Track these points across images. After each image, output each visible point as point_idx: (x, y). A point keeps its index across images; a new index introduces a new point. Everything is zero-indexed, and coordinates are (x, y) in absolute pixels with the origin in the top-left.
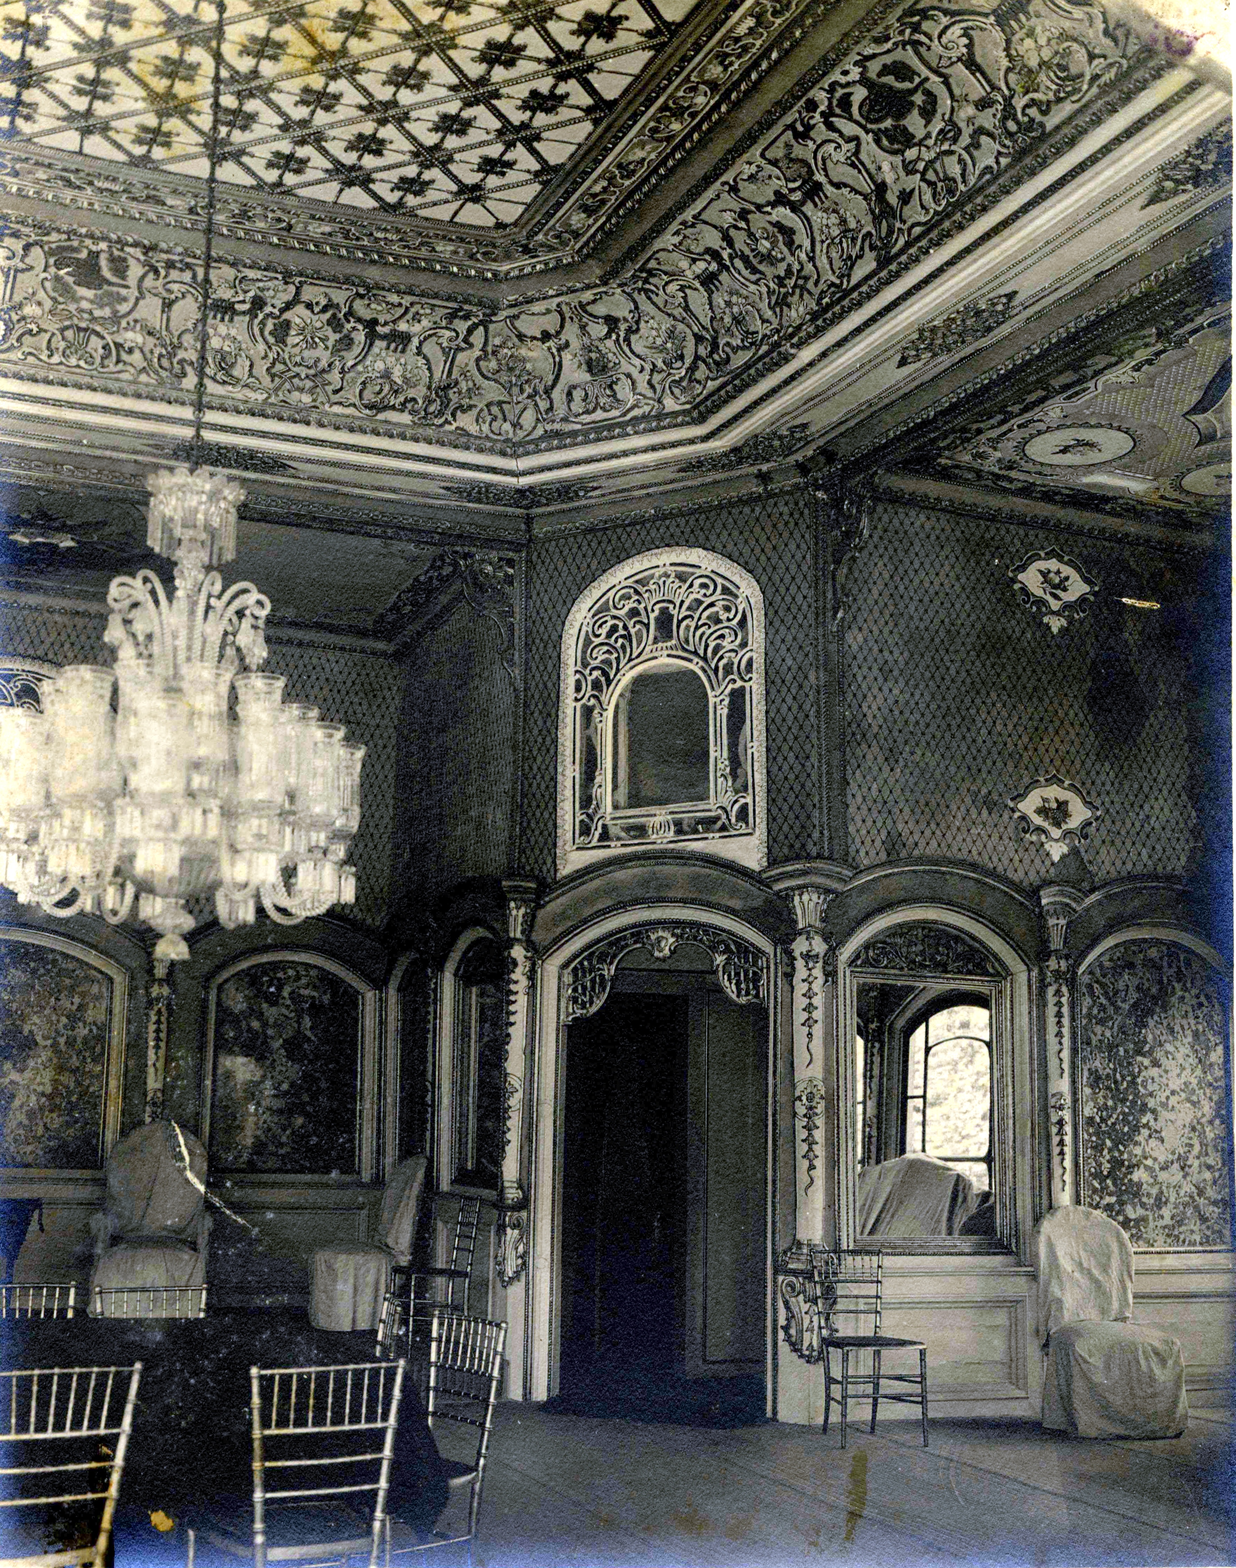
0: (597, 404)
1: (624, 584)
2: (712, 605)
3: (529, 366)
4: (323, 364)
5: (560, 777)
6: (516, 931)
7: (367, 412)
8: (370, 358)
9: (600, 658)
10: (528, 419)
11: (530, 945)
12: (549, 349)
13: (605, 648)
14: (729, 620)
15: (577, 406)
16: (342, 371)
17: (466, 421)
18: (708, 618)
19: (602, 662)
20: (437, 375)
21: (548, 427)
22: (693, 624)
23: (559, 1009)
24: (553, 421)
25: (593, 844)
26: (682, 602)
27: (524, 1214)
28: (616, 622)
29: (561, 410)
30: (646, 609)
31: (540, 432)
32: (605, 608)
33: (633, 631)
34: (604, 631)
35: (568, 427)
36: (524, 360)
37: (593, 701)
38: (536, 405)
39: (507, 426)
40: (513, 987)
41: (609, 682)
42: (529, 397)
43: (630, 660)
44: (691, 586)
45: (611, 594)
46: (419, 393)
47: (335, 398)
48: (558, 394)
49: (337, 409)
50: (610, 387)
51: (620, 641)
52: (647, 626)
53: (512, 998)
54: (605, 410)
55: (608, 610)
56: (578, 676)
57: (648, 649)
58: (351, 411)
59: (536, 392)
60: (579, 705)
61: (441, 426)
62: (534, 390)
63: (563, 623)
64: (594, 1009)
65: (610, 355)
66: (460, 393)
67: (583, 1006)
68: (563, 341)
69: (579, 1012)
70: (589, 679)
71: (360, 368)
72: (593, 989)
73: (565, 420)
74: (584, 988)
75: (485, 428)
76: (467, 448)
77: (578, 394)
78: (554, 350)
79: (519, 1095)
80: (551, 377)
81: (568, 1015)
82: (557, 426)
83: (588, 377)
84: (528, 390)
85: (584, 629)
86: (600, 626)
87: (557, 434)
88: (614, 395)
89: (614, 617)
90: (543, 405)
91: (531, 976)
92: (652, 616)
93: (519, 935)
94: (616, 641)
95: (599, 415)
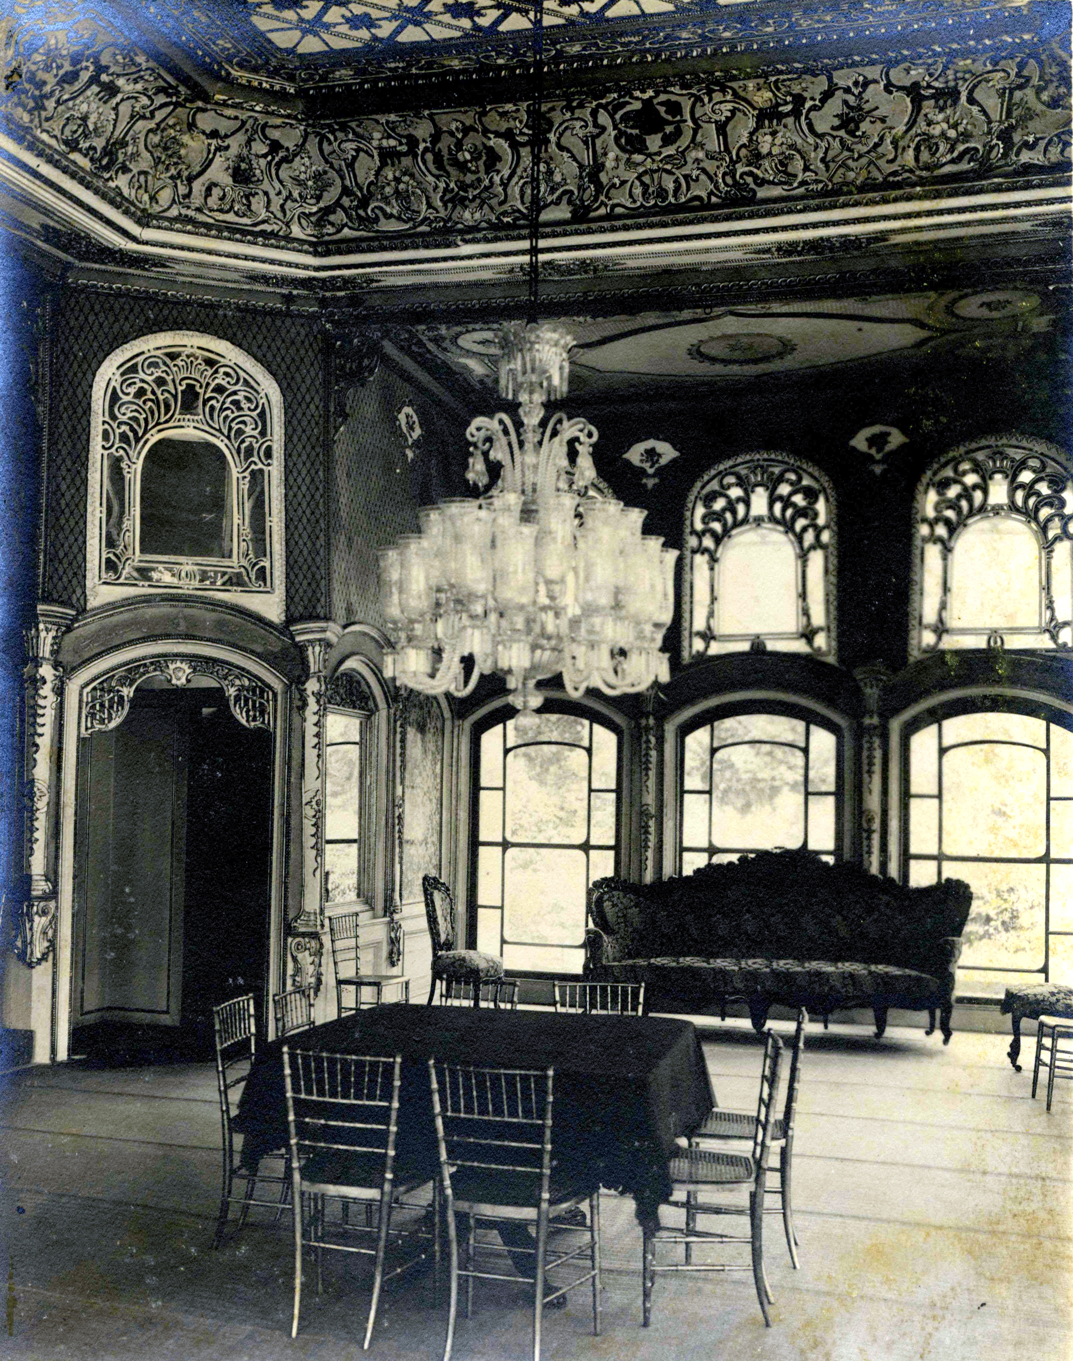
0: (232, 207)
1: (153, 353)
2: (235, 393)
3: (183, 152)
4: (47, 89)
5: (89, 515)
6: (45, 650)
7: (63, 147)
8: (81, 98)
9: (130, 415)
10: (165, 196)
11: (56, 665)
12: (210, 145)
13: (135, 407)
14: (249, 409)
15: (213, 202)
16: (58, 102)
17: (122, 182)
18: (232, 403)
19: (130, 418)
20: (116, 133)
21: (184, 211)
22: (218, 406)
23: (79, 723)
24: (188, 207)
25: (121, 581)
26: (208, 384)
27: (52, 904)
28: (145, 386)
29: (197, 200)
30: (173, 381)
31: (174, 212)
32: (133, 369)
33: (161, 398)
34: (132, 390)
35: (201, 218)
36: (182, 145)
37: (121, 452)
38: (176, 186)
39: (146, 197)
40: (41, 702)
41: (137, 440)
42: (172, 177)
43: (158, 424)
44: (216, 372)
45: (140, 359)
46: (99, 143)
47: (46, 125)
48: (198, 186)
49: (44, 137)
50: (247, 197)
51: (149, 404)
52: (175, 397)
53: (40, 712)
54: (237, 214)
55: (137, 372)
56: (106, 426)
57: (177, 416)
58: (53, 142)
59: (179, 175)
60: (106, 453)
61: (107, 180)
62: (179, 173)
63: (94, 375)
64: (113, 725)
65: (258, 172)
66: (126, 154)
67: (102, 721)
68: (225, 144)
69: (98, 727)
70: (117, 431)
71: (70, 104)
72: (111, 707)
73: (199, 210)
74: (102, 705)
75: (133, 192)
76: (118, 207)
77: (216, 192)
78: (213, 148)
79: (45, 799)
80: (198, 169)
81: (87, 729)
82: (191, 213)
83: (230, 181)
84: (173, 171)
85: (113, 383)
86: (129, 385)
87: (191, 221)
88: (249, 206)
89: (143, 381)
90: (182, 190)
91: (60, 691)
92: (180, 389)
93: (47, 655)
94: (144, 402)
95: (230, 217)
